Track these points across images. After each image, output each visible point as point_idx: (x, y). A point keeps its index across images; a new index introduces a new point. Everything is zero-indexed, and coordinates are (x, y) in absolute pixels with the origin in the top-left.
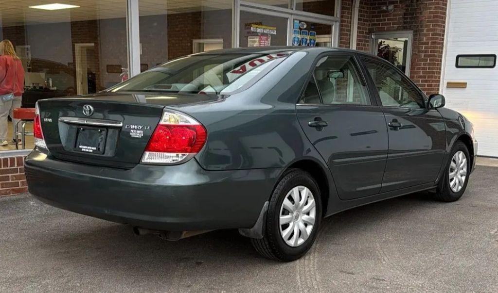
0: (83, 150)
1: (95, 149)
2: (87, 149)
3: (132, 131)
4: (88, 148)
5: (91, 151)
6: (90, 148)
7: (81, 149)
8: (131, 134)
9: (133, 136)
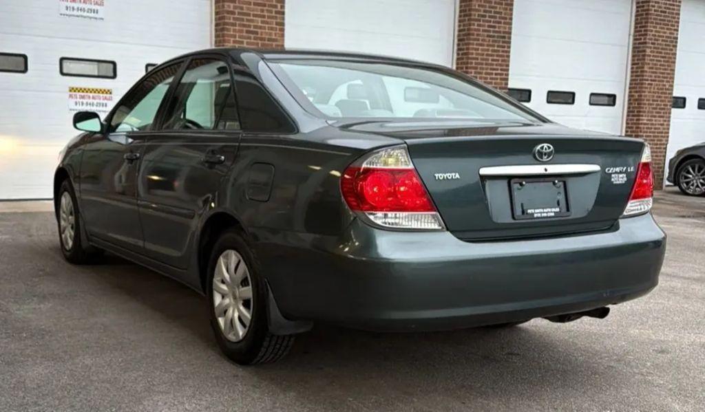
0: (535, 215)
1: (558, 210)
2: (544, 213)
3: (613, 175)
4: (545, 210)
5: (553, 214)
6: (549, 210)
7: (533, 214)
8: (613, 180)
9: (615, 183)
